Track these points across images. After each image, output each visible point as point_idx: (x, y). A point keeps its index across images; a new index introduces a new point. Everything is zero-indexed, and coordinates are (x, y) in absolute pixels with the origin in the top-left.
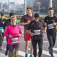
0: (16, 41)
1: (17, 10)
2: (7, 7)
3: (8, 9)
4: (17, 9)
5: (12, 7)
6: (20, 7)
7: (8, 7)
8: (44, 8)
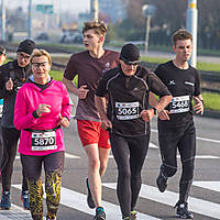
0: (48, 145)
1: (62, 34)
2: (23, 22)
3: (29, 32)
4: (64, 31)
5: (43, 25)
6: (76, 23)
7: (26, 25)
8: (165, 26)
